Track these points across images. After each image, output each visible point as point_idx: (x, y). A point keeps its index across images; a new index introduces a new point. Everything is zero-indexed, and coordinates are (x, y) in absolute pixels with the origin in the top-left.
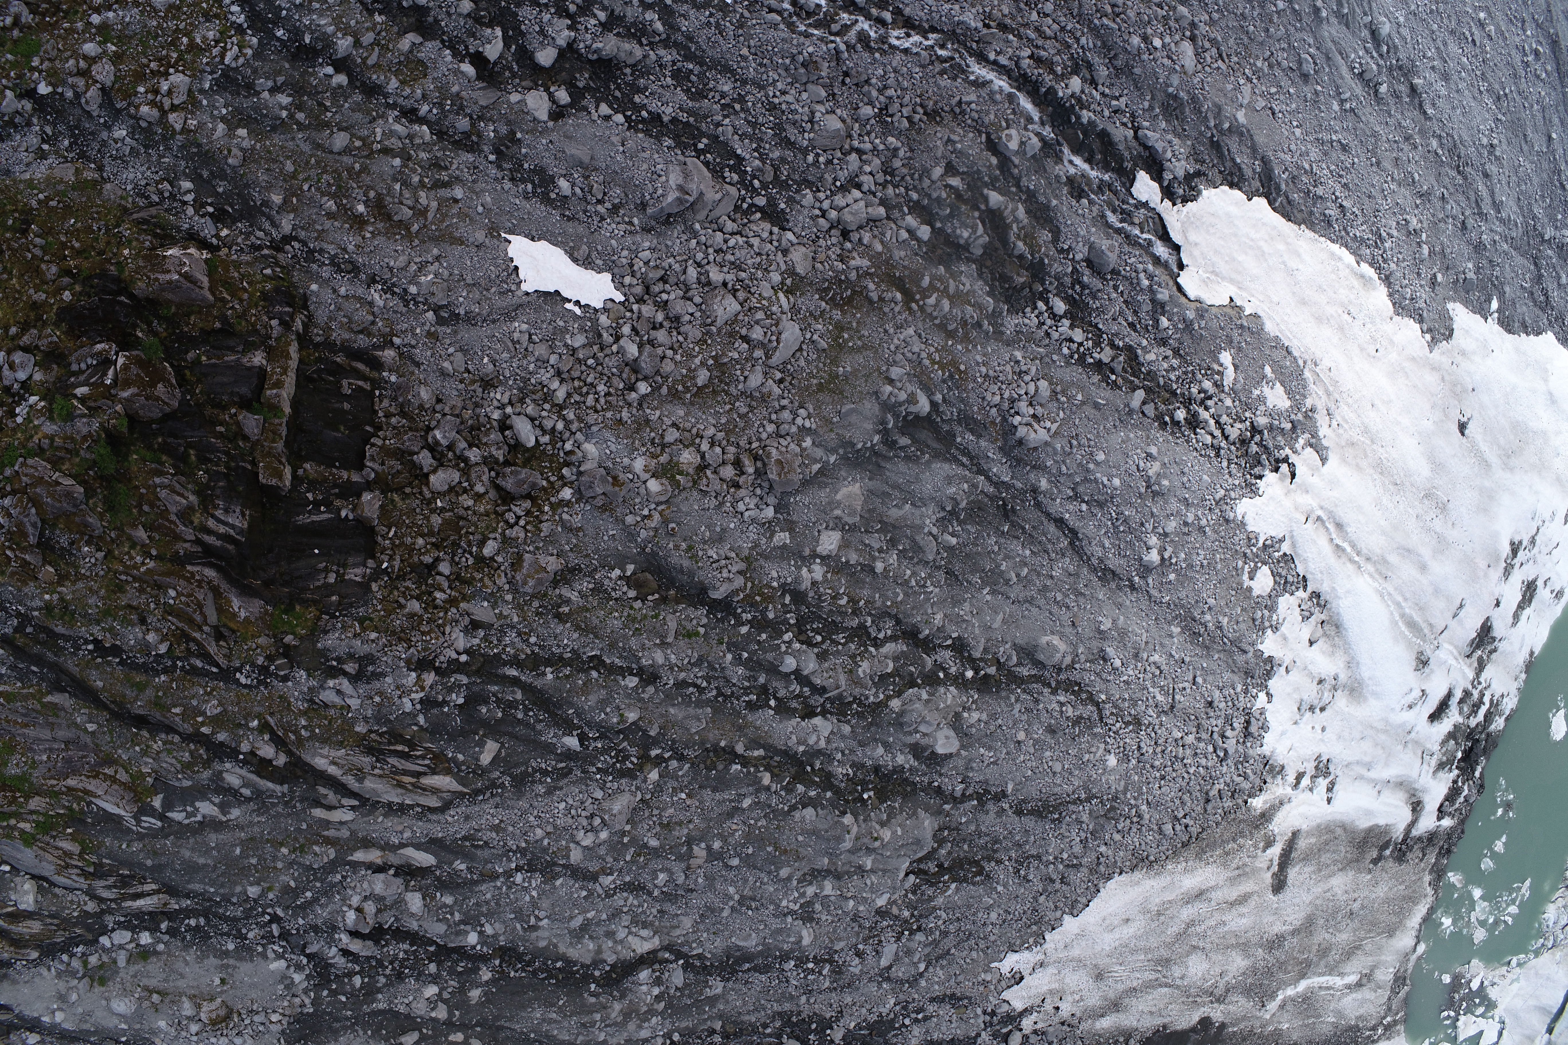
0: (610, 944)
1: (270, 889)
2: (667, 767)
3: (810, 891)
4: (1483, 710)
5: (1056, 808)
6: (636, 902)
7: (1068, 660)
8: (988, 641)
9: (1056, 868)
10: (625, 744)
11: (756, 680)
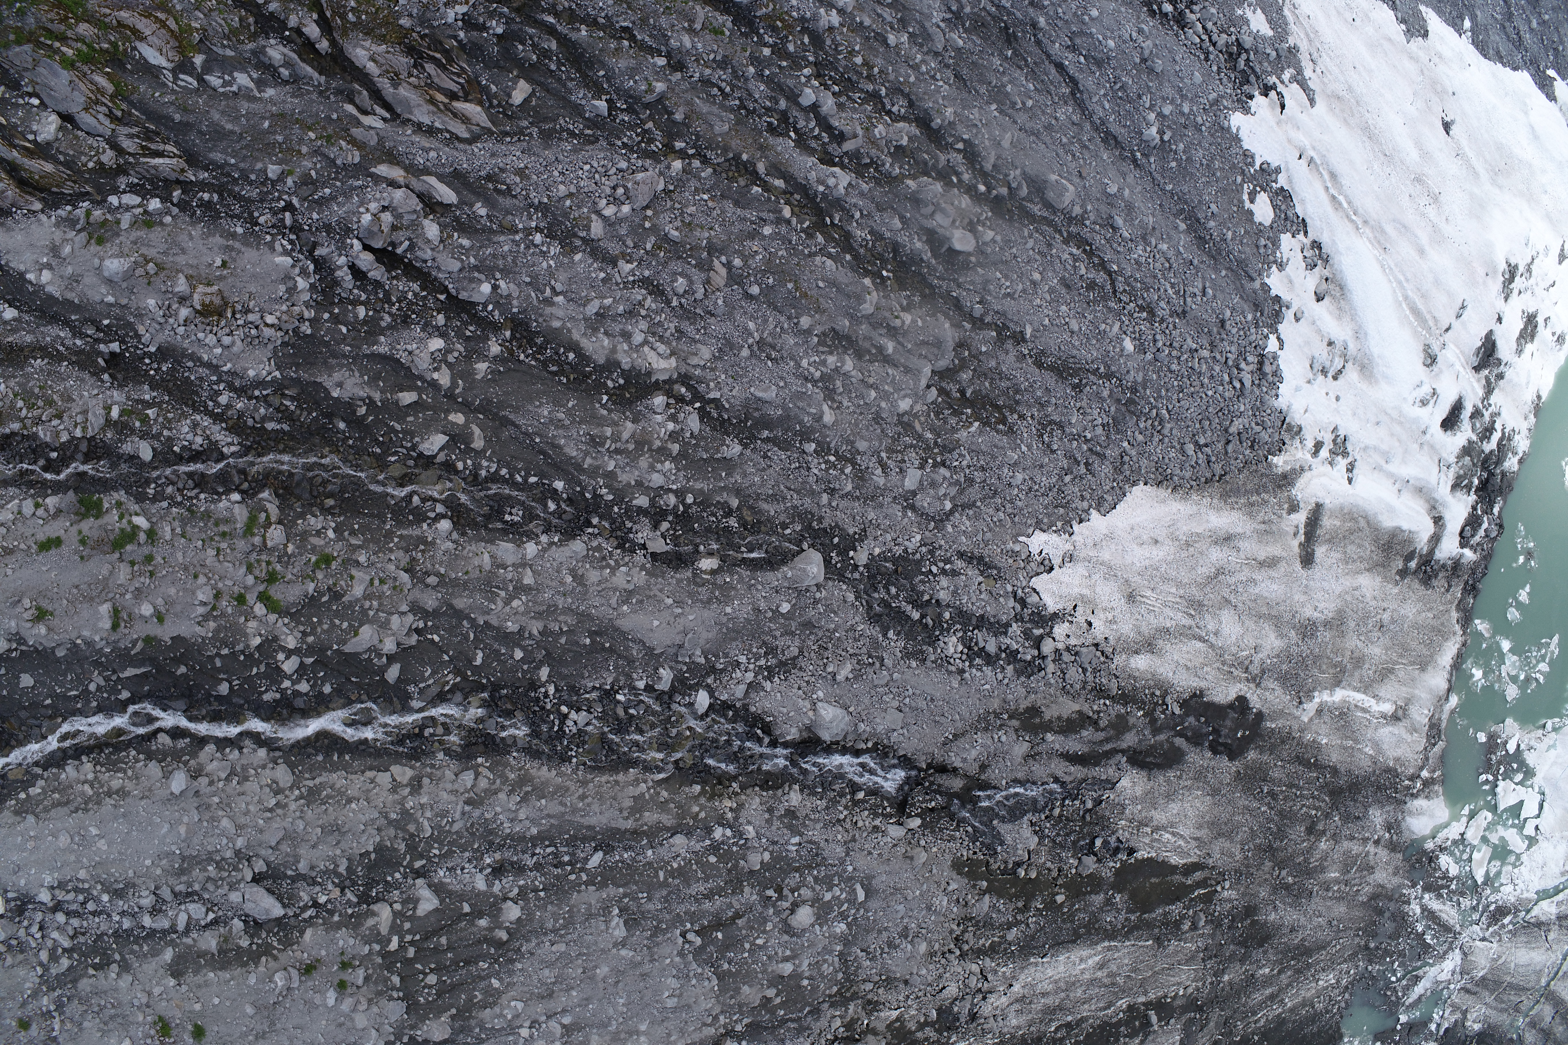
0: (626, 347)
1: (290, 173)
2: (690, 164)
3: (831, 360)
4: (1496, 437)
5: (1076, 372)
6: (654, 306)
7: (1077, 210)
8: (999, 157)
9: (1079, 447)
10: (650, 125)
11: (777, 103)
